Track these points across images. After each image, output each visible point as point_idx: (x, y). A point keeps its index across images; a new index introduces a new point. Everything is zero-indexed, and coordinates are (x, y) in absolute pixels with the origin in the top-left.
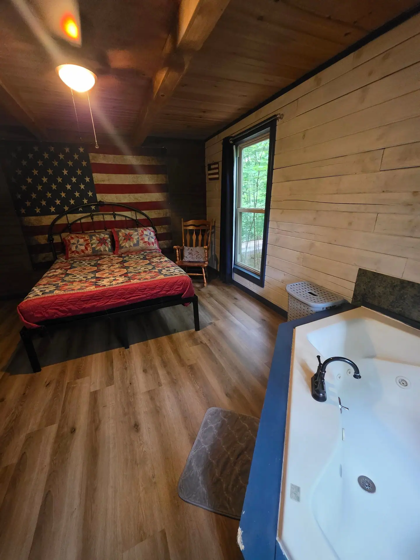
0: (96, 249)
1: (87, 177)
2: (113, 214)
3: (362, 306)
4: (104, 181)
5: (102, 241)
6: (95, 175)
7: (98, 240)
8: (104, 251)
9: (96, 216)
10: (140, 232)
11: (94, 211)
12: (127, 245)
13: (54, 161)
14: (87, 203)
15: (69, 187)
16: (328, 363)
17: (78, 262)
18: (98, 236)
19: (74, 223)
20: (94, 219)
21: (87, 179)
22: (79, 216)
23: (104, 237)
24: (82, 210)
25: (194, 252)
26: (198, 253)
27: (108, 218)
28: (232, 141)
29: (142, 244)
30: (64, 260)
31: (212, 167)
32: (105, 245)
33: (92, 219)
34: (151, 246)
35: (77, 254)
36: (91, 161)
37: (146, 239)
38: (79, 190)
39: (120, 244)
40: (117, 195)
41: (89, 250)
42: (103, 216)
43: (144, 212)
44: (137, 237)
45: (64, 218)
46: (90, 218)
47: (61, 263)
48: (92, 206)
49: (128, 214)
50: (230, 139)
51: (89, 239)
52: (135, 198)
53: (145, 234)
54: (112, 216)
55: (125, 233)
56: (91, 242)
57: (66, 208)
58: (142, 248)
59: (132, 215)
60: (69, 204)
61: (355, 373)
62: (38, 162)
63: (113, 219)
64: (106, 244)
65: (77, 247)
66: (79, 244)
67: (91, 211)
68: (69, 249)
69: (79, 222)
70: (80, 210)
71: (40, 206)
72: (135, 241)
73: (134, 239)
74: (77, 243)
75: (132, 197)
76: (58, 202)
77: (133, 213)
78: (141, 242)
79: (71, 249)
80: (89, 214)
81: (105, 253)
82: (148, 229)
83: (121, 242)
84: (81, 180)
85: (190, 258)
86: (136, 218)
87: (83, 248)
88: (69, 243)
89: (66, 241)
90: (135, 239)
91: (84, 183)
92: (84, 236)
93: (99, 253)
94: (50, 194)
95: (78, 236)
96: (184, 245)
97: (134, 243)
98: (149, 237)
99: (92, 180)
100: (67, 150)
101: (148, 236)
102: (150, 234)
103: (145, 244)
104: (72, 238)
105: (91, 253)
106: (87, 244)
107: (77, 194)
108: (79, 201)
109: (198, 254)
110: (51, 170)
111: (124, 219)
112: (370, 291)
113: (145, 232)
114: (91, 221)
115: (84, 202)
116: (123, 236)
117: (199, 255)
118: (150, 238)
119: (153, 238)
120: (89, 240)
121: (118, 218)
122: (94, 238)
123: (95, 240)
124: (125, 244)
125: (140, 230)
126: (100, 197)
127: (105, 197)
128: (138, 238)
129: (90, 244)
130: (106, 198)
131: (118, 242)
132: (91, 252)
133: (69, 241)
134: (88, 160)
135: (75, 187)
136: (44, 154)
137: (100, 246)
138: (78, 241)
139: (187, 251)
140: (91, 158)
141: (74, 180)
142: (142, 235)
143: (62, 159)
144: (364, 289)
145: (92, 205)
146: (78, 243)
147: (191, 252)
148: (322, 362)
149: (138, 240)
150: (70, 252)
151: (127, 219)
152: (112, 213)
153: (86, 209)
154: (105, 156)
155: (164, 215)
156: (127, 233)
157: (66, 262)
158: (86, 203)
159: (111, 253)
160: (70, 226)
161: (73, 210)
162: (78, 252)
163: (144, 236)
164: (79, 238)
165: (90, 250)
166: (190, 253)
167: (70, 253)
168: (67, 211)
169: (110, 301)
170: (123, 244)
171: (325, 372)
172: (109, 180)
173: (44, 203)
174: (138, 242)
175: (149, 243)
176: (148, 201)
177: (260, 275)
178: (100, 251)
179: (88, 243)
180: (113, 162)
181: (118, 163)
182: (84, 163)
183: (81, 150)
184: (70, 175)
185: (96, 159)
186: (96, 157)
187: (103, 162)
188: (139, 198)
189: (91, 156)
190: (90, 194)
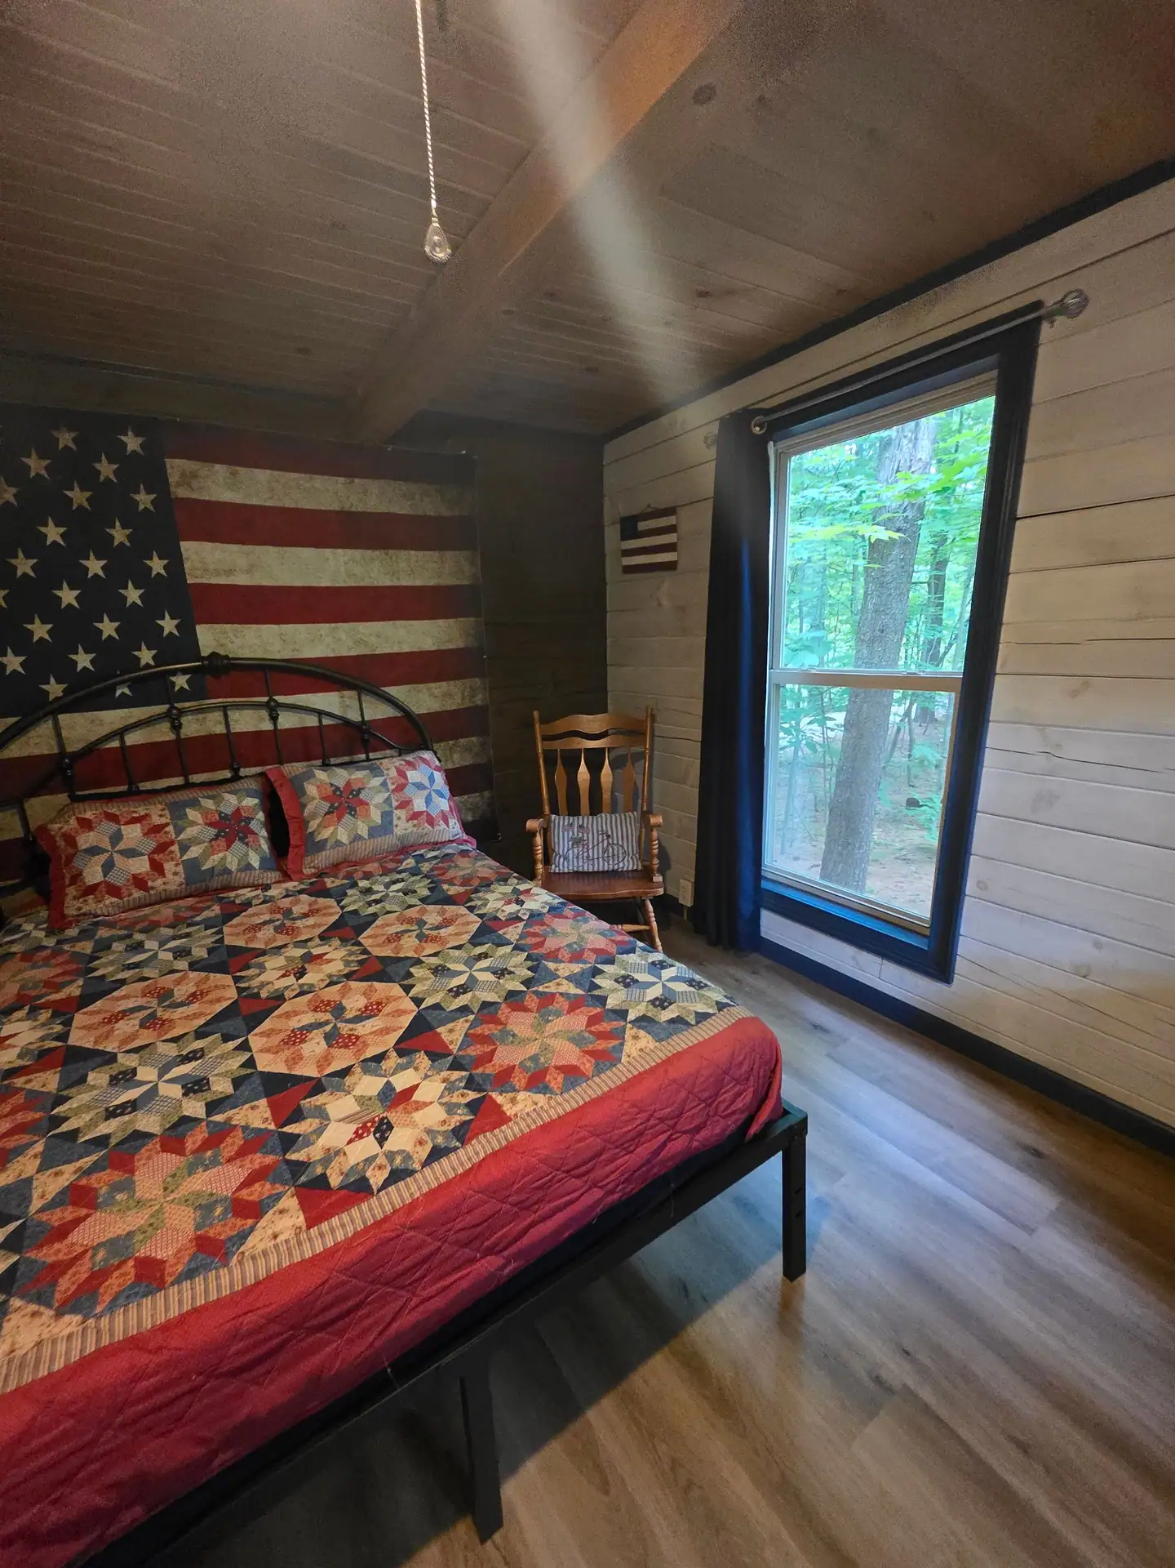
0: (203, 868)
1: (155, 557)
2: (266, 705)
4: (230, 572)
5: (231, 829)
6: (190, 550)
7: (211, 824)
8: (240, 870)
9: (190, 717)
10: (393, 773)
11: (183, 695)
12: (343, 836)
14: (152, 663)
15: (68, 596)
17: (118, 946)
18: (209, 804)
19: (91, 749)
20: (182, 731)
21: (157, 566)
22: (113, 718)
23: (238, 810)
24: (127, 691)
25: (590, 834)
26: (608, 836)
27: (248, 721)
28: (761, 426)
29: (402, 827)
30: (42, 934)
31: (643, 526)
32: (247, 844)
33: (176, 728)
34: (437, 828)
35: (110, 900)
36: (172, 489)
37: (419, 804)
38: (118, 609)
39: (312, 833)
40: (285, 627)
41: (169, 876)
42: (226, 716)
43: (393, 691)
44: (380, 798)
45: (45, 728)
46: (165, 726)
47: (27, 956)
48: (174, 675)
49: (329, 701)
50: (754, 417)
51: (167, 825)
52: (359, 642)
53: (414, 784)
54: (264, 713)
55: (332, 785)
56: (182, 837)
57: (55, 689)
58: (401, 838)
59: (346, 707)
60: (66, 672)
63: (267, 726)
64: (250, 839)
65: (108, 867)
66: (121, 852)
67: (168, 695)
68: (68, 876)
69: (115, 744)
70: (118, 693)
72: (376, 816)
73: (372, 808)
74: (109, 848)
75: (343, 636)
76: (13, 662)
77: (350, 698)
78: (399, 818)
79: (77, 877)
80: (163, 708)
81: (244, 877)
82: (421, 758)
83: (313, 825)
84: (126, 566)
85: (578, 857)
86: (362, 715)
87: (141, 866)
88: (71, 851)
89: (53, 838)
90: (376, 806)
91: (142, 578)
92: (142, 811)
93: (216, 883)
95: (114, 811)
96: (547, 809)
97: (372, 825)
98: (430, 794)
99: (176, 562)
100: (65, 439)
101: (425, 788)
102: (432, 779)
103: (415, 822)
104: (86, 825)
105: (181, 884)
106: (162, 848)
107: (108, 628)
108: (115, 658)
109: (609, 844)
111: (312, 721)
113: (413, 776)
114: (171, 736)
115: (138, 659)
116: (324, 799)
117: (615, 847)
118: (434, 795)
119: (442, 796)
120: (170, 828)
121: (287, 721)
122: (192, 814)
123: (196, 825)
124: (332, 829)
125: (391, 765)
126: (210, 638)
127: (234, 639)
128: (388, 801)
129: (175, 848)
130: (238, 642)
131: (303, 823)
132: (181, 879)
133: (71, 840)
134: (158, 481)
135: (99, 596)
137: (220, 851)
138: (117, 838)
139: (566, 833)
140: (173, 478)
141: (94, 566)
142: (400, 788)
143: (38, 475)
145: (174, 672)
146: (114, 845)
147: (580, 835)
149: (387, 809)
150: (71, 891)
151: (326, 721)
152: (265, 699)
153: (152, 688)
154: (233, 474)
155: (463, 698)
156: (341, 784)
157: (56, 952)
158: (147, 664)
159: (273, 876)
160: (70, 766)
161: (89, 695)
162: (114, 891)
163: (409, 791)
164: (123, 821)
165: (175, 874)
166: (577, 842)
167: (75, 898)
168: (57, 699)
169: (415, 1300)
170: (326, 834)
172: (250, 570)
174: (387, 816)
175: (433, 818)
176: (406, 649)
177: (927, 932)
178: (220, 874)
179: (162, 840)
180: (271, 498)
181: (288, 503)
182: (144, 500)
183: (132, 443)
184: (78, 546)
185: (195, 484)
186: (194, 475)
187: (228, 496)
188: (373, 640)
189: (176, 467)
190: (169, 625)
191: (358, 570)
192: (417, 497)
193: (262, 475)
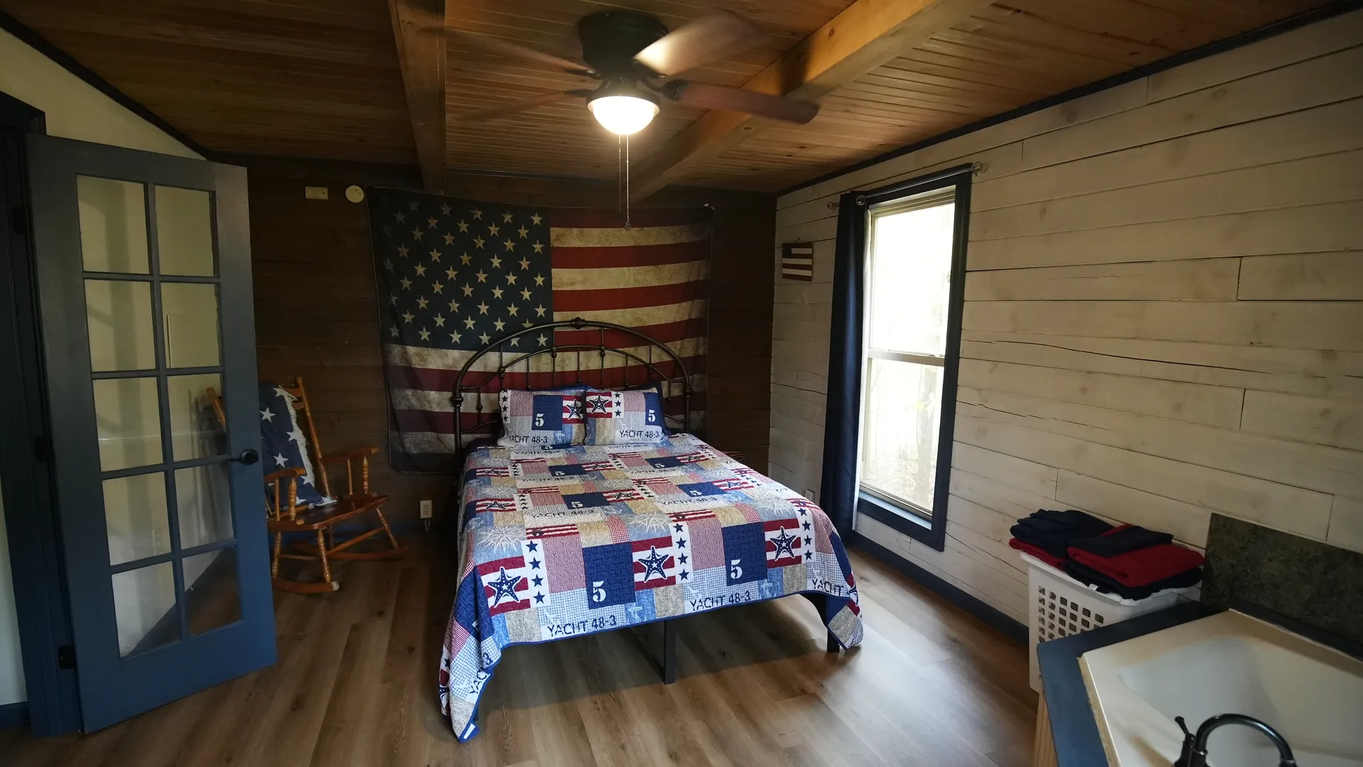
1: (539, 276)
3: (1230, 609)
4: (573, 284)
6: (556, 273)
13: (477, 239)
15: (498, 293)
16: (1211, 727)
19: (498, 371)
21: (540, 280)
22: (508, 356)
24: (516, 343)
28: (861, 201)
31: (794, 251)
36: (551, 242)
38: (519, 302)
45: (484, 359)
50: (857, 196)
52: (636, 319)
57: (485, 338)
60: (491, 330)
61: (1282, 756)
62: (446, 237)
69: (507, 370)
70: (512, 343)
71: (431, 326)
75: (628, 316)
76: (470, 323)
84: (526, 279)
91: (532, 286)
94: (457, 305)
99: (548, 279)
100: (508, 218)
107: (513, 310)
108: (514, 325)
110: (468, 255)
112: (1247, 571)
115: (523, 327)
126: (559, 319)
134: (546, 240)
135: (512, 295)
136: (460, 222)
140: (553, 237)
141: (511, 279)
143: (494, 234)
144: (1232, 567)
148: (1193, 730)
154: (581, 232)
161: (498, 343)
168: (486, 344)
171: (1206, 752)
172: (584, 282)
173: (440, 321)
176: (663, 322)
177: (932, 518)
180: (599, 243)
181: (607, 245)
182: (538, 247)
183: (536, 220)
184: (505, 269)
185: (562, 239)
186: (563, 235)
187: (577, 243)
188: (646, 318)
189: (554, 231)
190: (541, 311)
191: (640, 278)
192: (678, 233)
193: (595, 231)
